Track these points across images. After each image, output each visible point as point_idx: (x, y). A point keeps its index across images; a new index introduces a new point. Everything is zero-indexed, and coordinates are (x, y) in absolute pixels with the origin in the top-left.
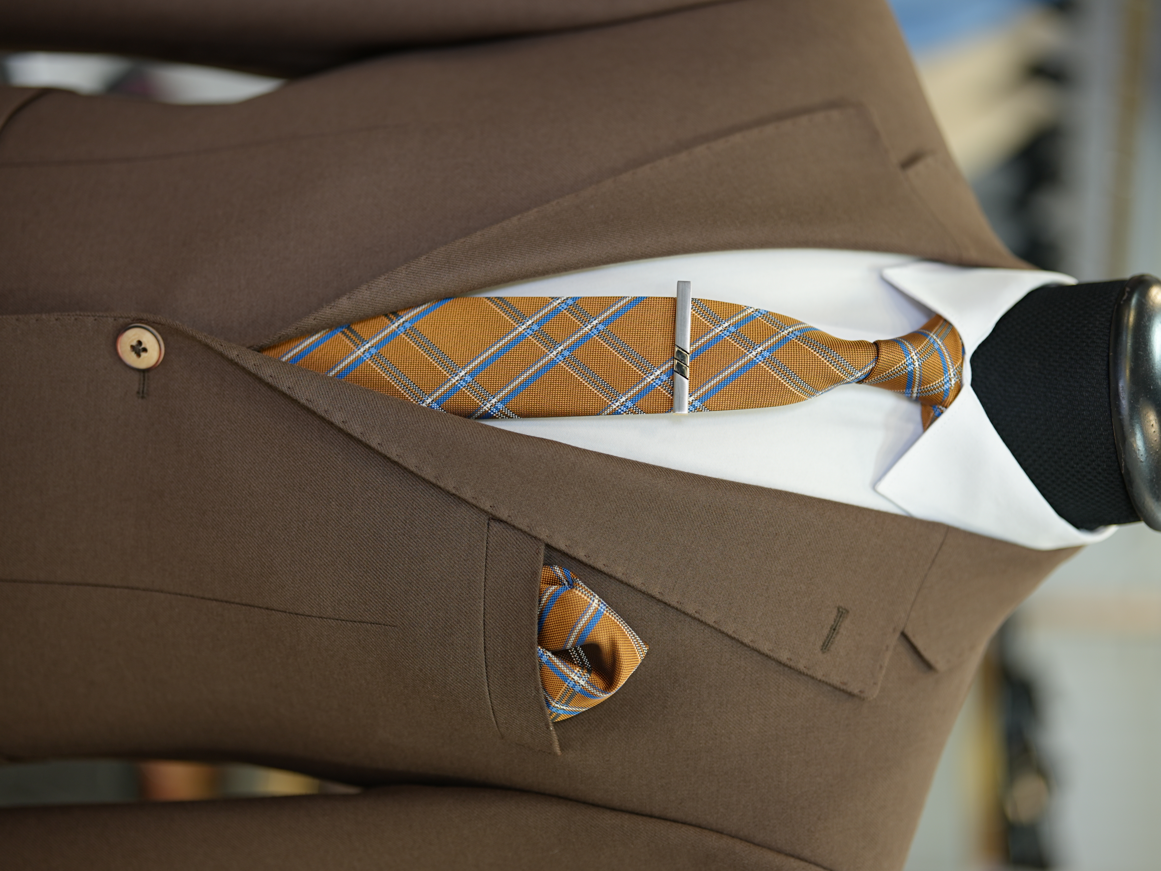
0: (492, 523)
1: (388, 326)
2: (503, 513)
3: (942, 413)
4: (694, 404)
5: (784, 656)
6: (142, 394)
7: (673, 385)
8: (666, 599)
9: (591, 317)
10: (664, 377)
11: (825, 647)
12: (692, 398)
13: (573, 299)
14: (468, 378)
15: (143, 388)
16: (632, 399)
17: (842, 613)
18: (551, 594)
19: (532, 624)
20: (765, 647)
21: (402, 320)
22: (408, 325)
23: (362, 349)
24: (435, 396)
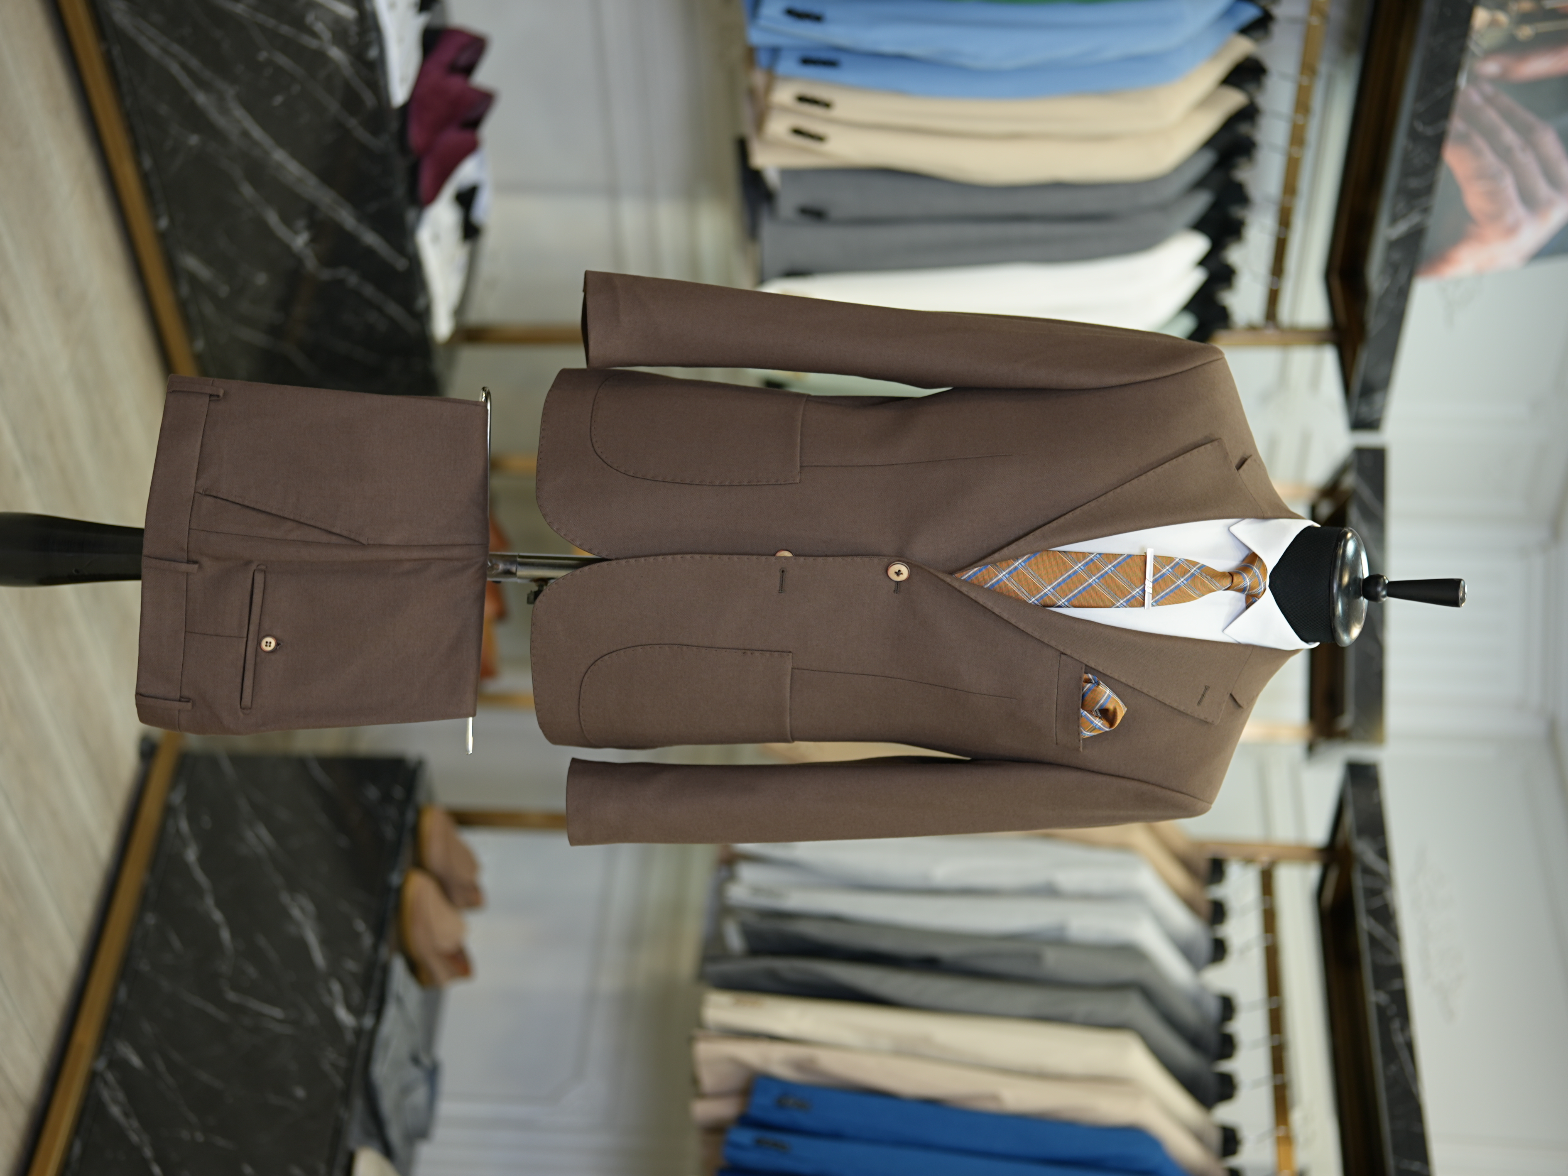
0: (1062, 656)
1: (1013, 564)
2: (1068, 652)
3: (1256, 601)
4: (1153, 604)
5: (1182, 708)
6: (896, 591)
7: (1144, 596)
8: (1135, 687)
9: (1107, 565)
10: (1140, 592)
11: (1199, 703)
12: (1152, 601)
13: (1100, 554)
14: (1052, 590)
15: (896, 589)
16: (1126, 602)
17: (1207, 688)
18: (1089, 687)
19: (1079, 700)
20: (1175, 705)
21: (1020, 561)
22: (1023, 564)
23: (1002, 575)
24: (1036, 598)
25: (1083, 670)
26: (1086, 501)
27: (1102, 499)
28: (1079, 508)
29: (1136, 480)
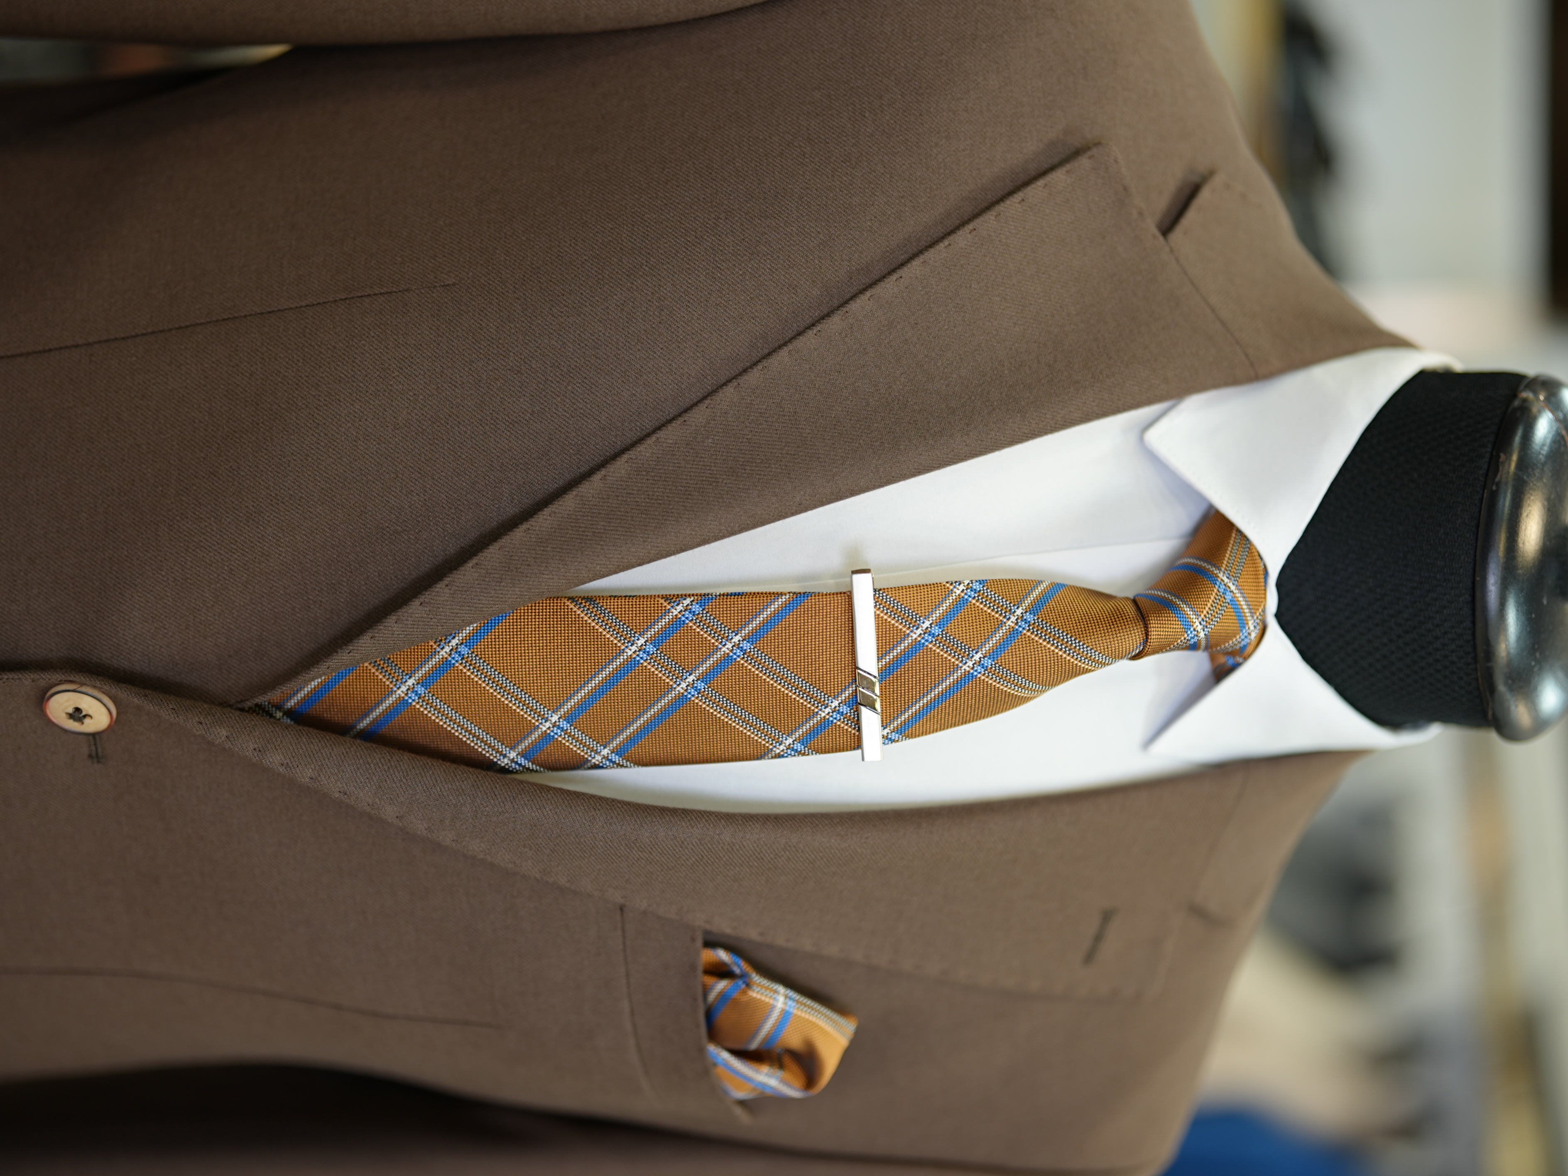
0: (625, 911)
1: (435, 653)
2: (640, 903)
3: (1238, 664)
4: (890, 737)
7: (858, 717)
9: (730, 631)
10: (845, 709)
11: (1089, 957)
12: (886, 730)
14: (564, 725)
15: (97, 749)
16: (802, 740)
17: (1107, 916)
18: (721, 990)
21: (454, 642)
22: (464, 650)
23: (404, 688)
24: (520, 748)
25: (699, 942)
26: (649, 426)
27: (698, 416)
28: (626, 456)
29: (810, 333)
